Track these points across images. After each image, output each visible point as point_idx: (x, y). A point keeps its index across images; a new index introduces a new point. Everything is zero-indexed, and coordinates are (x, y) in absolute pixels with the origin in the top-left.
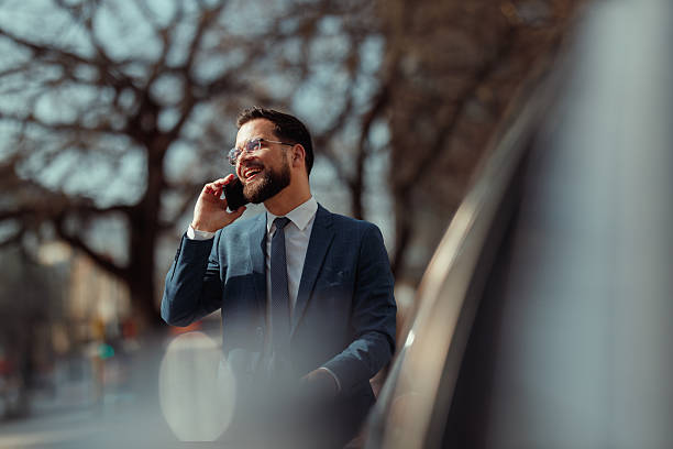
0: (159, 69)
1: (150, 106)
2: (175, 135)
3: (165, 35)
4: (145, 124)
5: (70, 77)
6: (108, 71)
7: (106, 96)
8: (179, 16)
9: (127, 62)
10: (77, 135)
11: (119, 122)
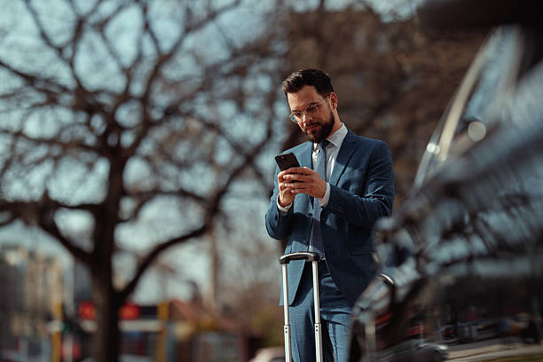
0: (125, 97)
1: (114, 127)
2: (132, 151)
3: (128, 73)
8: (139, 58)
9: (98, 92)
11: (90, 140)
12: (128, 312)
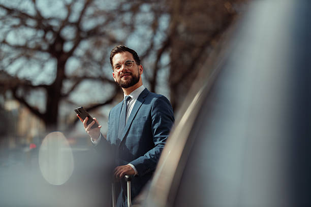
0: (65, 23)
1: (60, 40)
2: (71, 54)
3: (69, 7)
4: (58, 47)
5: (23, 24)
6: (41, 22)
9: (50, 19)
10: (25, 51)
11: (45, 47)
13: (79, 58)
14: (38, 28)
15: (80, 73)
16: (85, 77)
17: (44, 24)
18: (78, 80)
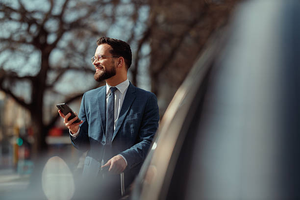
0: (48, 16)
1: (44, 32)
2: (54, 46)
4: (41, 40)
5: (8, 18)
6: (25, 16)
7: (24, 27)
9: (34, 12)
10: (11, 44)
11: (29, 39)
12: (55, 132)
13: (63, 49)
14: (22, 21)
15: (64, 64)
16: (69, 68)
17: (28, 17)
18: (61, 71)
